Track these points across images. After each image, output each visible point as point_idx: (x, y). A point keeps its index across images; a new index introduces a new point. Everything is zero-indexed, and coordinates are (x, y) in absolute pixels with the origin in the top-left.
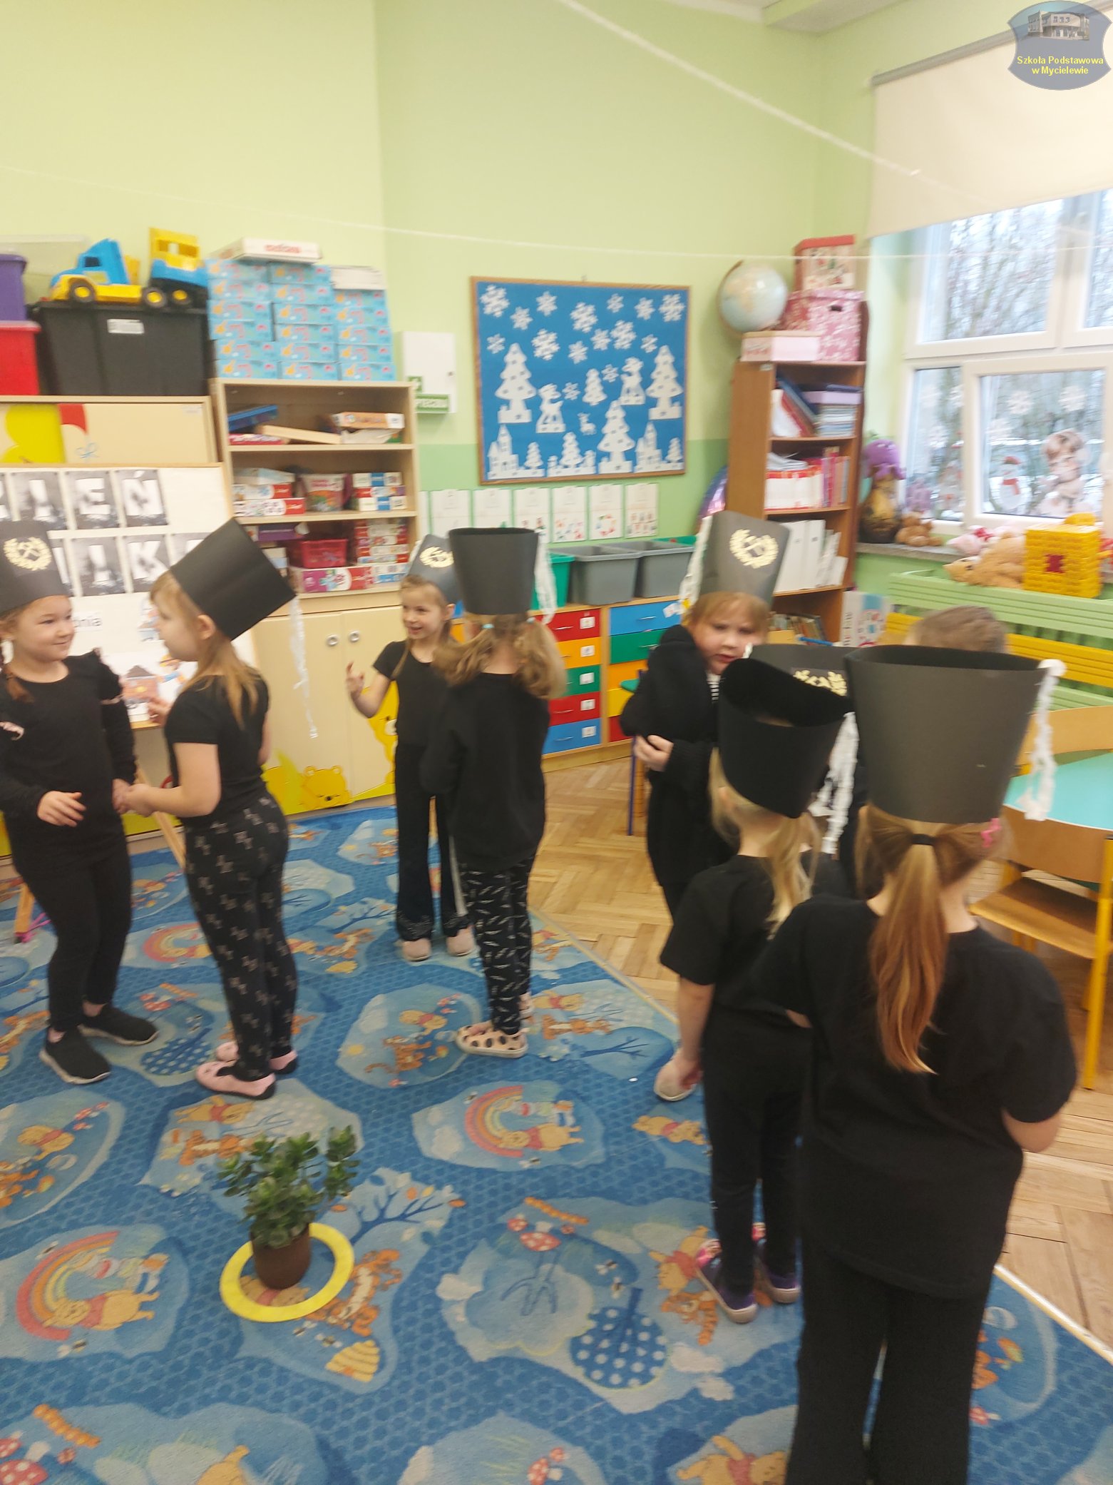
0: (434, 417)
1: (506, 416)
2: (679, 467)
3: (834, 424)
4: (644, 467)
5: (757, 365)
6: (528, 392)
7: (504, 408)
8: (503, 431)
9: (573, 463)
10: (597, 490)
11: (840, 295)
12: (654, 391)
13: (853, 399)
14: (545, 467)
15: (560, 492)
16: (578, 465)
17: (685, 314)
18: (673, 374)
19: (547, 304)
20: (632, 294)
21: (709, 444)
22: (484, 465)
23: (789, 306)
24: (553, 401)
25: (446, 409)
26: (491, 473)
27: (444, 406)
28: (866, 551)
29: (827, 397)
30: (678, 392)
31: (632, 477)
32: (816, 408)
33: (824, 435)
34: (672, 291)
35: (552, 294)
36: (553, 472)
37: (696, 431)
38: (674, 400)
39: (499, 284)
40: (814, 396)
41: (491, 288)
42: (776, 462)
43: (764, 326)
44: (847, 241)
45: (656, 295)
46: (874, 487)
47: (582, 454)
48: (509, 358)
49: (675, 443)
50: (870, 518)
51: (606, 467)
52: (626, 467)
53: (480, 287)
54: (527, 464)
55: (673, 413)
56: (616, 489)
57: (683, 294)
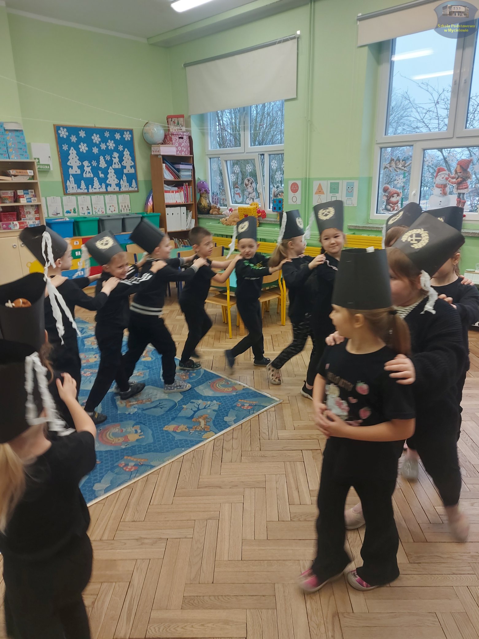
0: (45, 171)
1: (71, 171)
2: (136, 189)
3: (185, 175)
4: (123, 189)
5: (157, 156)
6: (79, 163)
7: (70, 169)
8: (71, 176)
9: (97, 187)
10: (107, 197)
11: (182, 134)
12: (124, 163)
13: (190, 167)
14: (88, 189)
15: (94, 197)
16: (99, 188)
17: (132, 138)
18: (130, 158)
19: (82, 134)
20: (113, 131)
21: (146, 181)
22: (65, 188)
23: (166, 136)
24: (88, 166)
25: (50, 169)
26: (68, 191)
27: (48, 167)
28: (200, 217)
29: (181, 167)
30: (133, 164)
31: (120, 192)
32: (179, 170)
33: (182, 179)
34: (127, 130)
35: (83, 131)
36: (90, 191)
37: (141, 177)
38: (131, 167)
39: (64, 127)
40: (177, 166)
41: (61, 128)
42: (166, 188)
43: (158, 143)
44: (182, 116)
45: (121, 132)
46: (201, 196)
47: (101, 185)
48: (70, 152)
49: (134, 181)
50: (201, 206)
51: (110, 189)
52: (117, 189)
53: (57, 128)
54: (81, 188)
55: (132, 171)
56: (115, 196)
57: (131, 132)
